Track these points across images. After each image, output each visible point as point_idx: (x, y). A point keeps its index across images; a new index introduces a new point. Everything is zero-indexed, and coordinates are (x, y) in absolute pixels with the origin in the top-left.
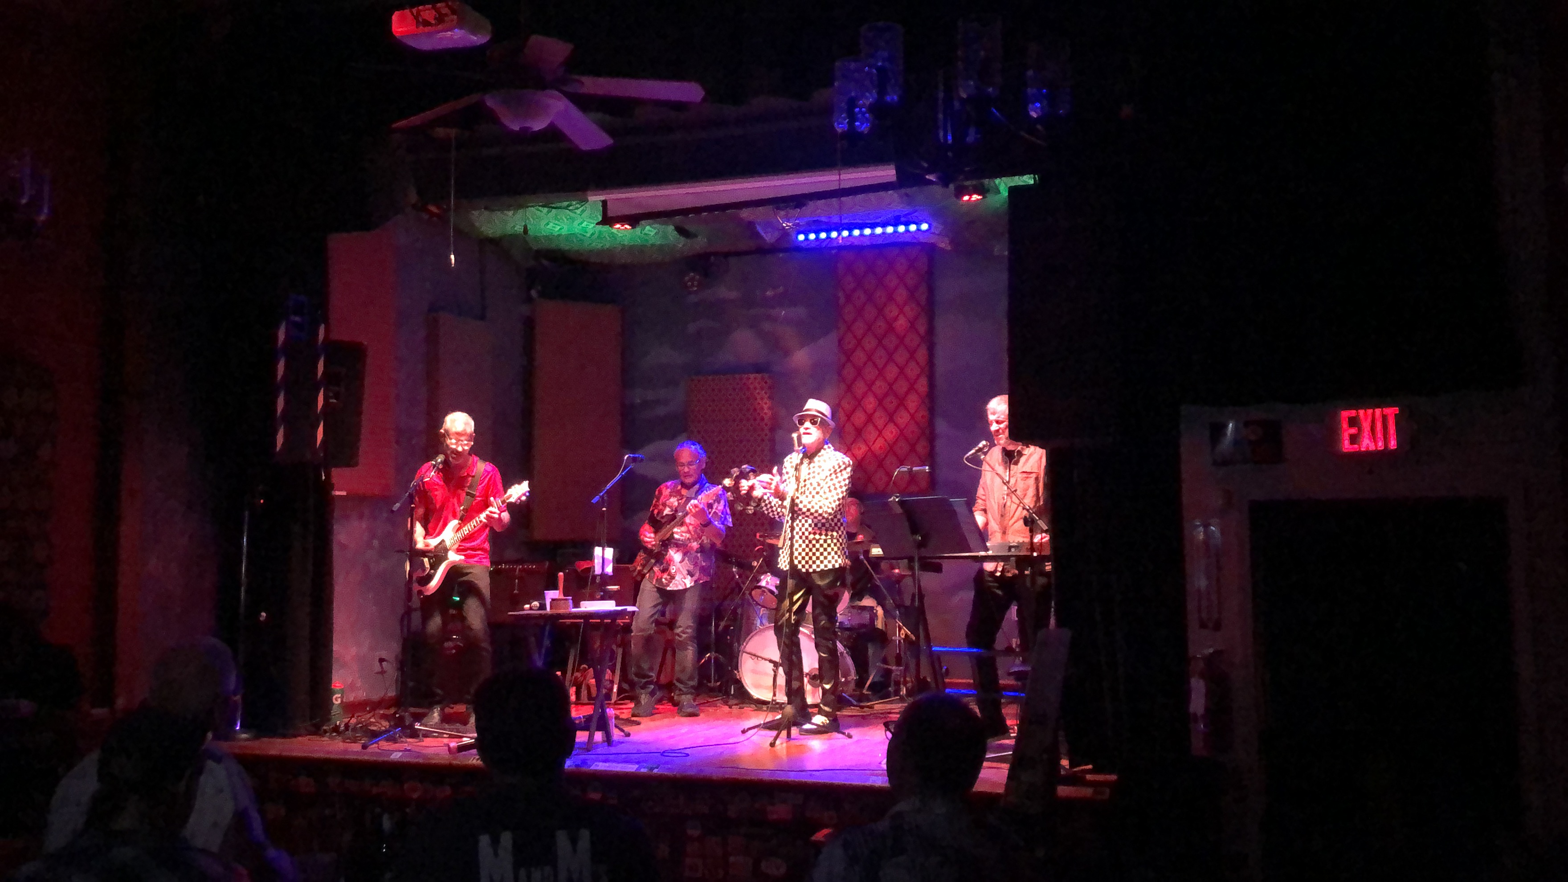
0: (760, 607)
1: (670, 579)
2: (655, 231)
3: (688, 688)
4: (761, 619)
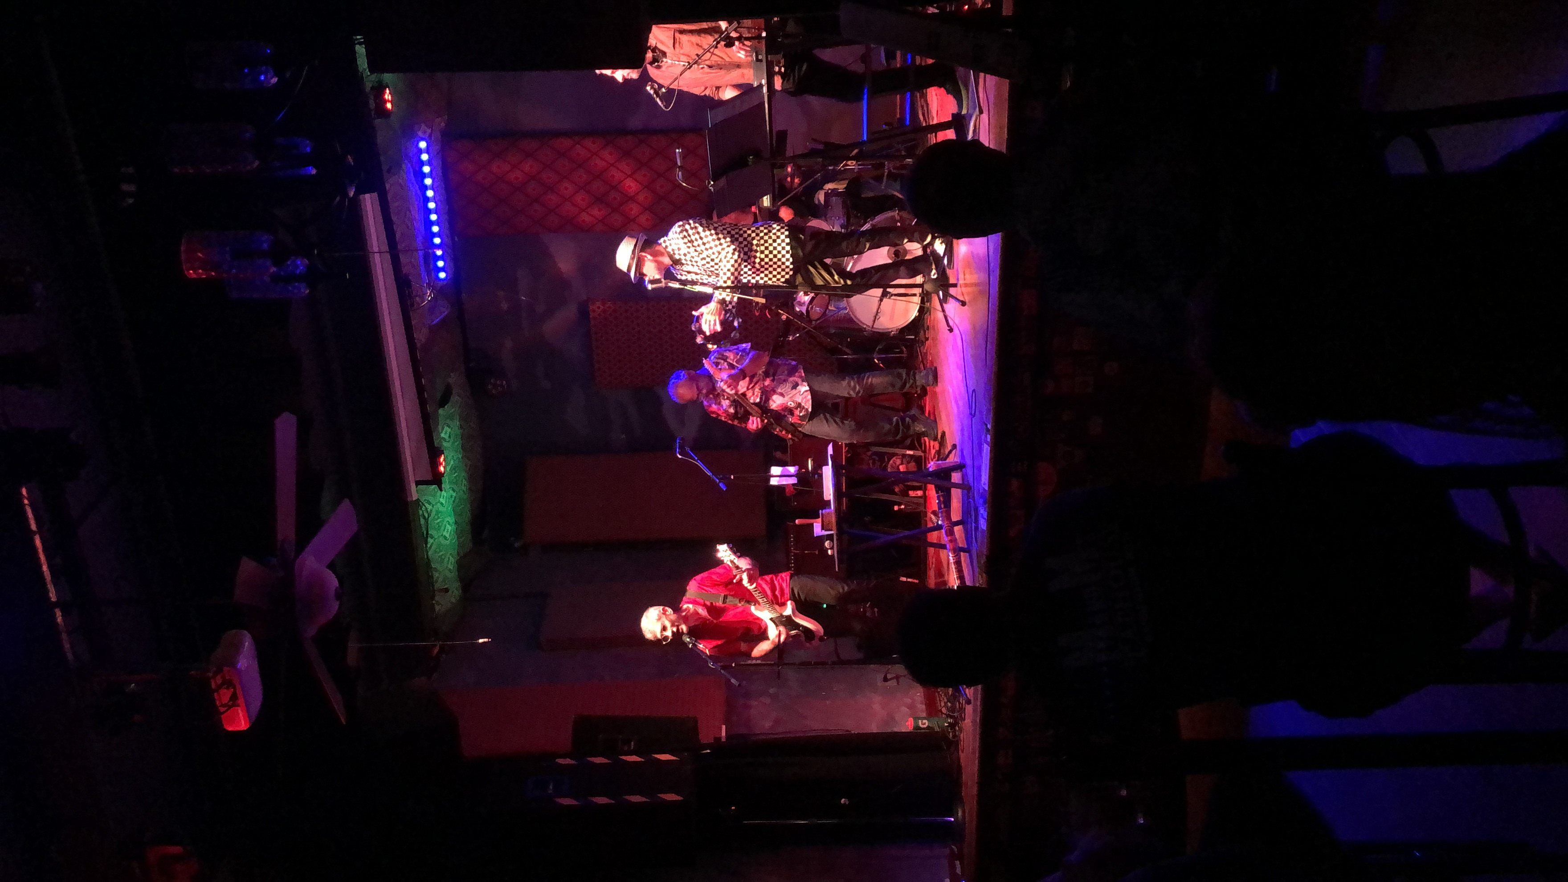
0: (828, 311)
1: (800, 407)
2: (446, 428)
4: (839, 310)
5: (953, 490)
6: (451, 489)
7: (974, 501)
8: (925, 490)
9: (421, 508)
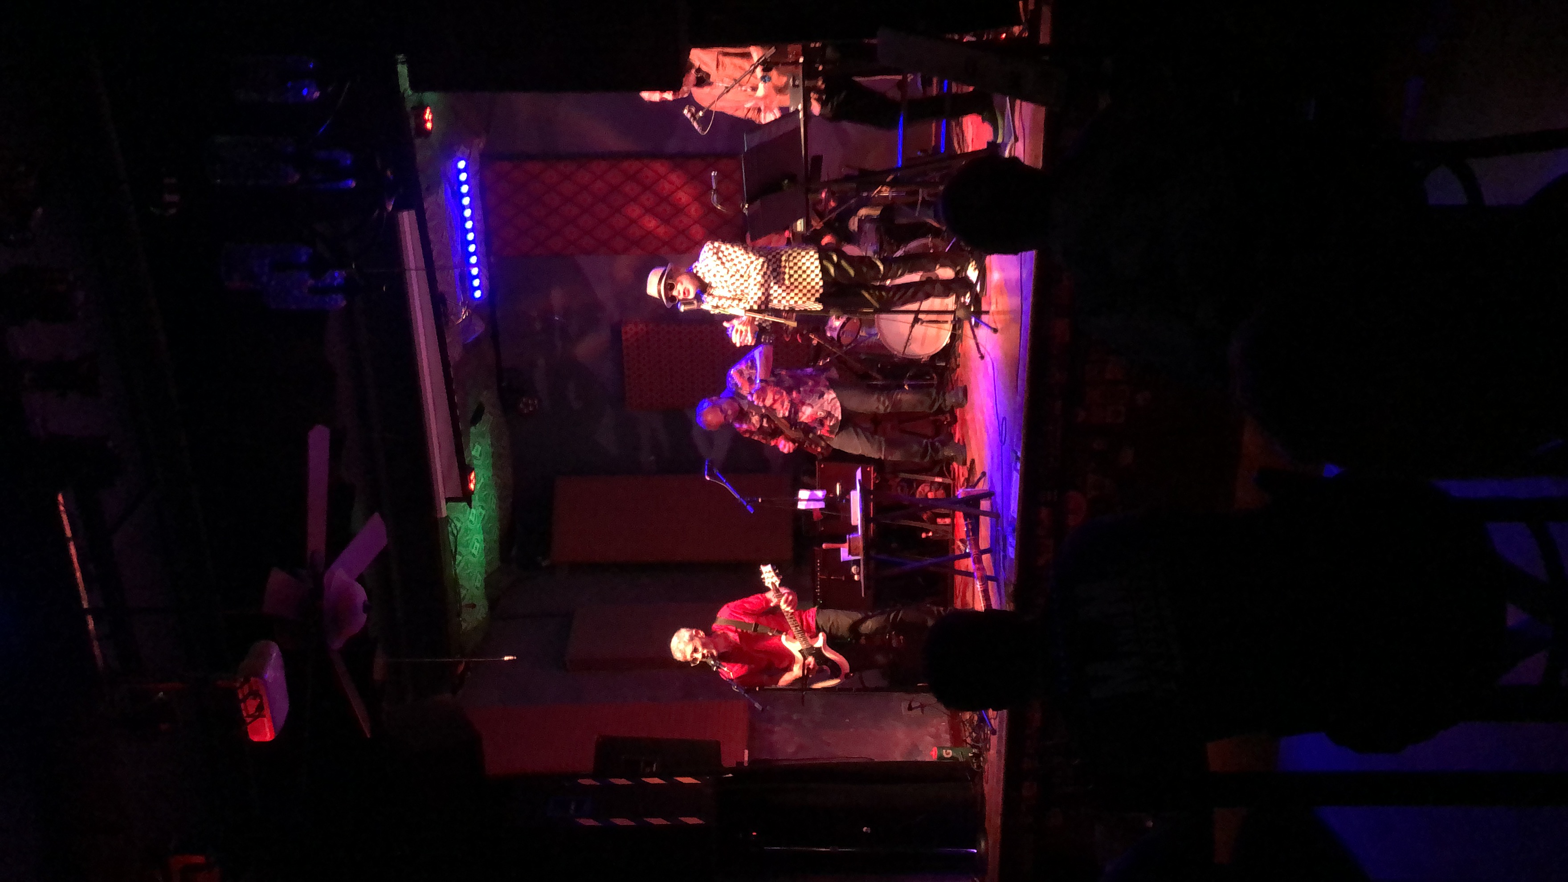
0: (859, 336)
1: (830, 417)
2: (477, 446)
3: (938, 397)
4: (871, 335)
5: (982, 518)
6: (480, 507)
7: (1002, 528)
8: (953, 517)
9: (451, 525)
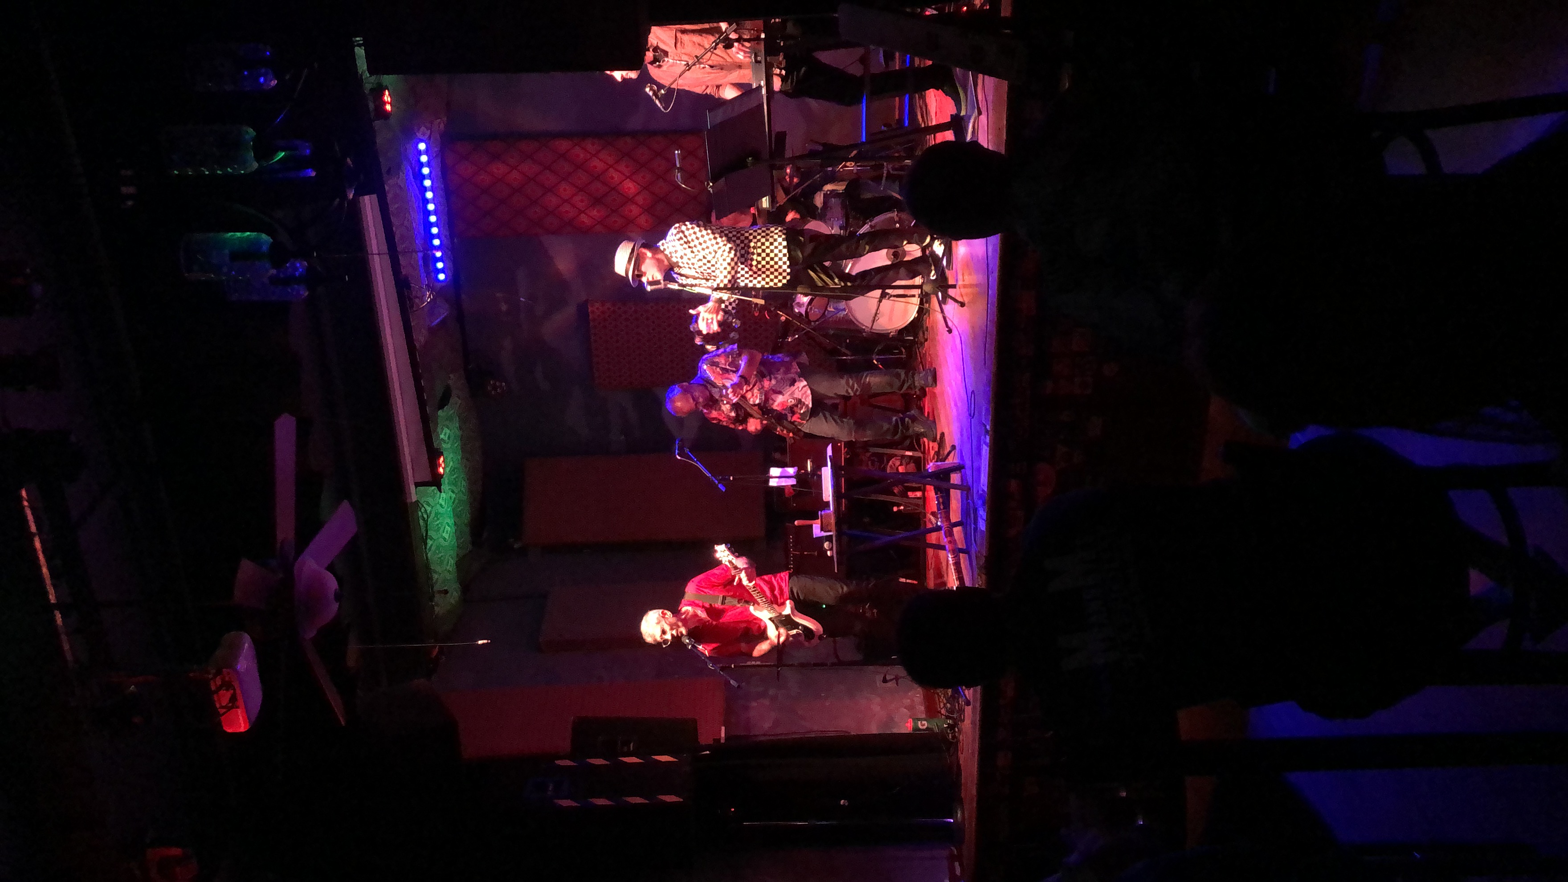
0: (827, 312)
1: (801, 404)
2: (445, 429)
3: (907, 378)
4: (838, 311)
5: (952, 491)
6: (451, 490)
7: (973, 502)
8: (924, 491)
9: (420, 509)
